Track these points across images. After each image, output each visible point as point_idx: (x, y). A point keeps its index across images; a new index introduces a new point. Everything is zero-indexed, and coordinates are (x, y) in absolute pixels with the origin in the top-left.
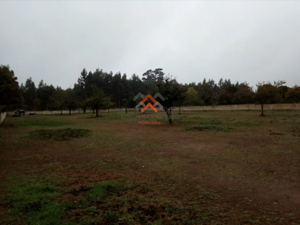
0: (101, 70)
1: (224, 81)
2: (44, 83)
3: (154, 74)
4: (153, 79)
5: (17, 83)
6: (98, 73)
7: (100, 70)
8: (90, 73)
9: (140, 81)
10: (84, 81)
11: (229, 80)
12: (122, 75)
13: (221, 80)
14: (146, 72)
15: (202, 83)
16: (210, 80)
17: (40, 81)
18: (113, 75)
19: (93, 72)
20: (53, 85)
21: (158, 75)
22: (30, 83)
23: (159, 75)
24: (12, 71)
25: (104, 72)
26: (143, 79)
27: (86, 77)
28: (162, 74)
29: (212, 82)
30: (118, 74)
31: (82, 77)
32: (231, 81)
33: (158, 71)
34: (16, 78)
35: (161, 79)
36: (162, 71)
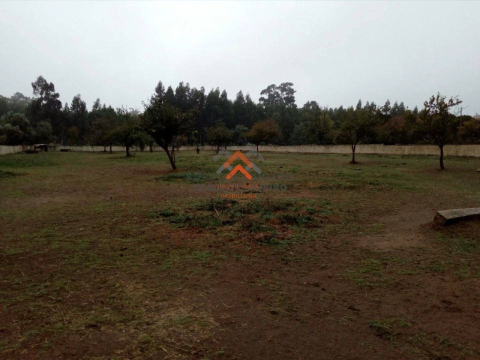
0: (188, 84)
1: (392, 106)
2: (102, 104)
3: (280, 92)
4: (277, 101)
5: (59, 103)
6: (182, 90)
7: (185, 85)
8: (170, 90)
9: (250, 103)
11: (402, 104)
12: (221, 93)
13: (388, 103)
14: (266, 88)
15: (355, 108)
16: (368, 103)
17: (95, 101)
18: (207, 93)
19: (174, 89)
20: (112, 107)
21: (285, 93)
22: (78, 103)
23: (287, 94)
24: (51, 84)
25: (191, 87)
26: (262, 99)
27: (163, 95)
28: (292, 91)
29: (372, 107)
30: (214, 91)
31: (156, 94)
33: (286, 87)
34: (57, 95)
35: (291, 100)
36: (292, 87)
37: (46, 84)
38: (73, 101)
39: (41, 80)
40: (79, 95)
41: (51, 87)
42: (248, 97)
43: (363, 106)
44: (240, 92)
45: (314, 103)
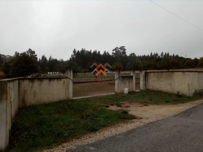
0: (85, 49)
1: (164, 54)
2: (52, 57)
3: (120, 50)
4: (119, 53)
5: (37, 58)
6: (83, 51)
7: (84, 49)
8: (78, 51)
9: (109, 55)
10: (75, 56)
11: (168, 53)
12: (97, 52)
13: (162, 53)
14: (114, 49)
15: (150, 56)
16: (155, 53)
17: (50, 57)
18: (92, 52)
19: (80, 51)
20: (57, 59)
21: (122, 50)
22: (44, 58)
24: (34, 51)
25: (86, 50)
26: (113, 53)
27: (76, 54)
28: (125, 50)
29: (157, 55)
30: (95, 51)
31: (74, 53)
32: (169, 53)
33: (122, 48)
34: (36, 55)
35: (124, 53)
36: (125, 48)
37: (32, 51)
38: (42, 57)
39: (30, 50)
40: (44, 55)
41: (34, 52)
42: (108, 53)
43: (153, 55)
44: (105, 51)
45: (134, 54)
